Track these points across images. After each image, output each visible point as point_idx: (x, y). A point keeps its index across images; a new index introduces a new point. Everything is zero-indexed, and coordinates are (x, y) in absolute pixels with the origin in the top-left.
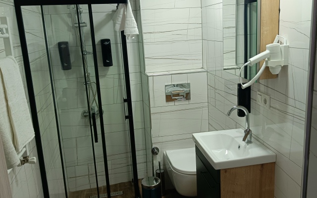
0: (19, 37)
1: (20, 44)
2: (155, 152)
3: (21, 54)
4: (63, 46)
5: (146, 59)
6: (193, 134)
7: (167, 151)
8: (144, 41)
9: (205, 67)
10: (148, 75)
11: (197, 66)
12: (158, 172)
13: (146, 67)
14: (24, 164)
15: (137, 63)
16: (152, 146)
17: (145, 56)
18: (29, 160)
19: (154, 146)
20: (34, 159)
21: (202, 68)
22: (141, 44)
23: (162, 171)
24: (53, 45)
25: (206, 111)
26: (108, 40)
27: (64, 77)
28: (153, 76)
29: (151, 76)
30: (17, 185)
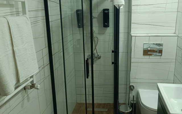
0: (44, 4)
1: (44, 9)
2: (131, 88)
3: (45, 15)
4: (79, 12)
5: (132, 24)
6: (158, 84)
7: (140, 90)
8: (132, 11)
9: (177, 32)
10: (132, 35)
11: (170, 32)
12: (132, 102)
13: (132, 30)
14: (32, 88)
15: (127, 27)
16: (130, 84)
17: (132, 22)
18: (35, 87)
19: (131, 84)
20: (38, 86)
21: (175, 33)
22: (130, 13)
23: (135, 102)
24: (74, 11)
25: (173, 65)
26: (108, 10)
27: (79, 33)
28: (135, 36)
29: (134, 36)
30: (28, 101)
